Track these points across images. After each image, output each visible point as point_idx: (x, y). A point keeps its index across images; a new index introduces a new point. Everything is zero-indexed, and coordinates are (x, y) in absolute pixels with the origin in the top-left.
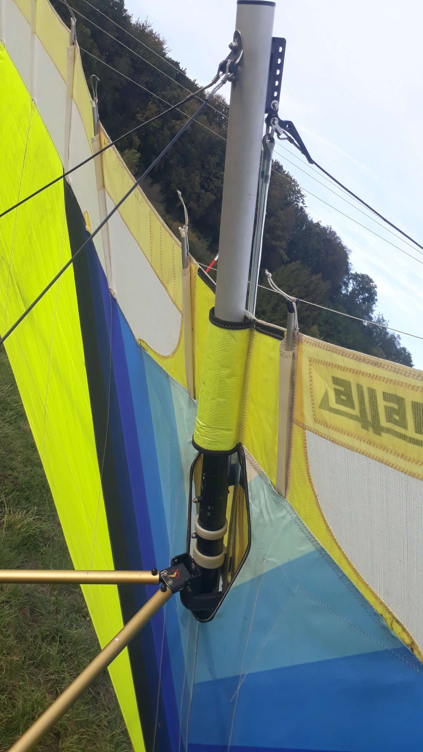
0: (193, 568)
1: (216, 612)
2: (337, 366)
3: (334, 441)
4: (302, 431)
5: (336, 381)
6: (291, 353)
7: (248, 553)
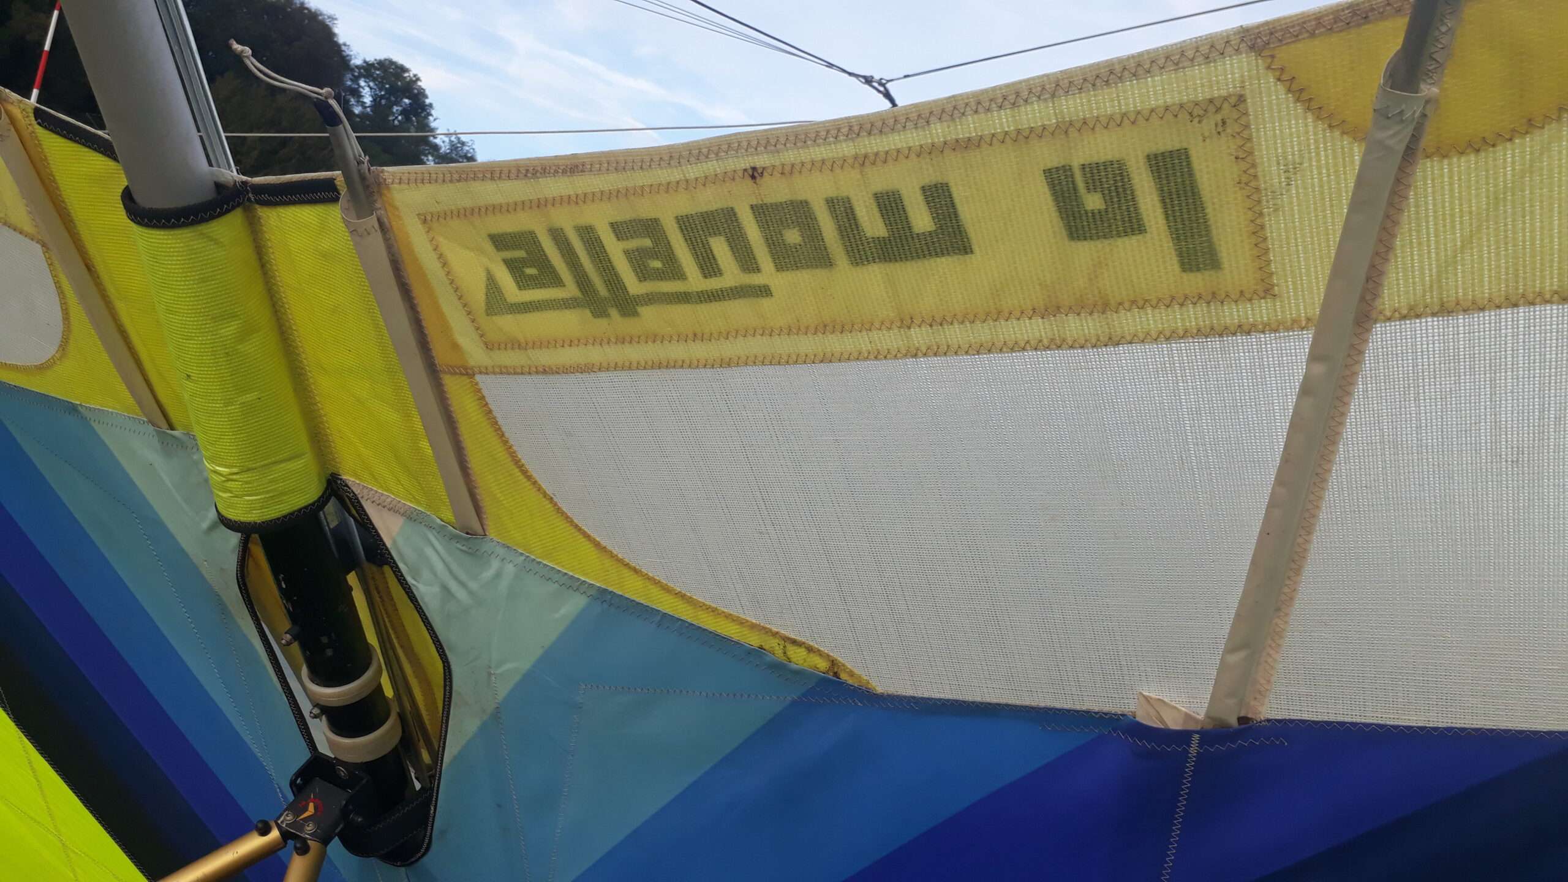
0: (343, 774)
1: (432, 829)
2: (491, 209)
3: (545, 371)
4: (468, 381)
5: (499, 241)
6: (372, 221)
7: (451, 682)
